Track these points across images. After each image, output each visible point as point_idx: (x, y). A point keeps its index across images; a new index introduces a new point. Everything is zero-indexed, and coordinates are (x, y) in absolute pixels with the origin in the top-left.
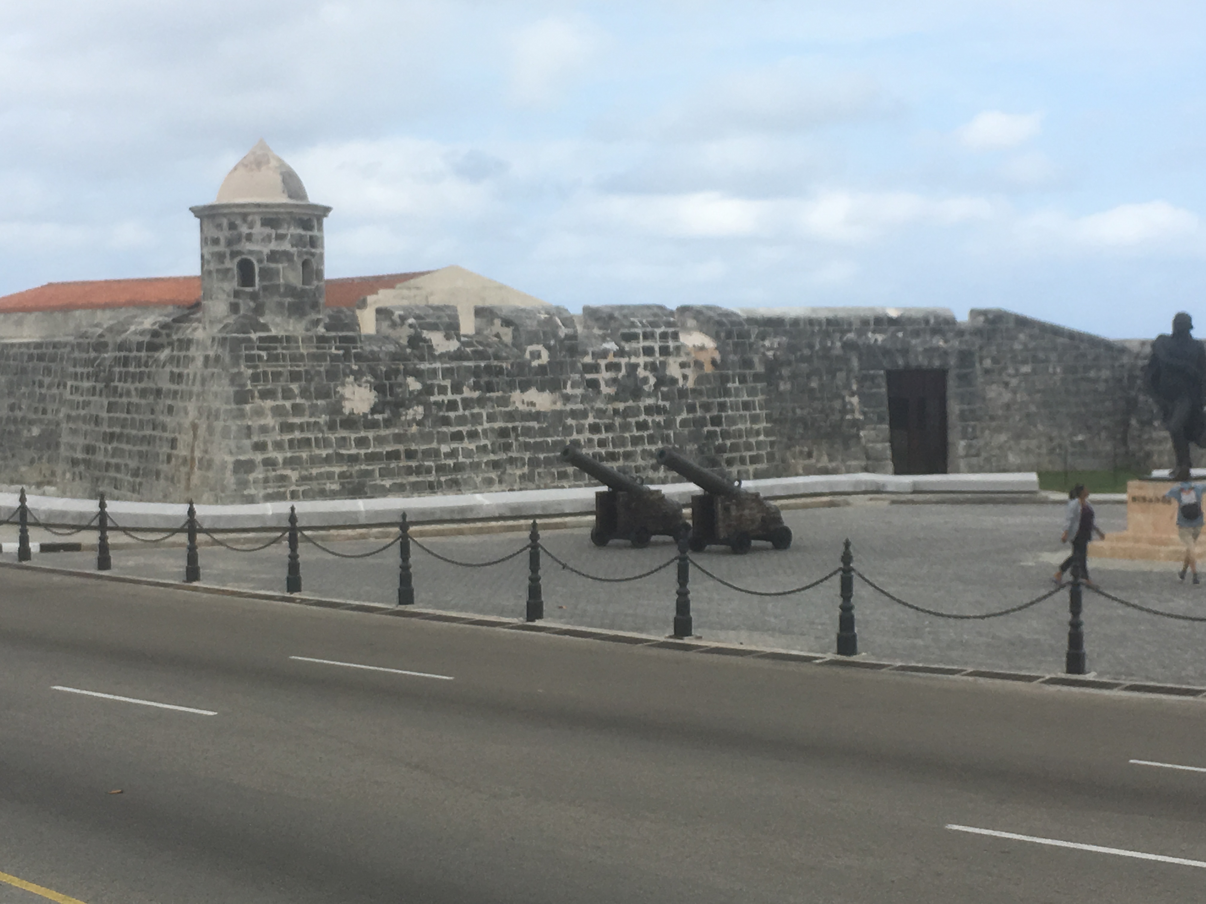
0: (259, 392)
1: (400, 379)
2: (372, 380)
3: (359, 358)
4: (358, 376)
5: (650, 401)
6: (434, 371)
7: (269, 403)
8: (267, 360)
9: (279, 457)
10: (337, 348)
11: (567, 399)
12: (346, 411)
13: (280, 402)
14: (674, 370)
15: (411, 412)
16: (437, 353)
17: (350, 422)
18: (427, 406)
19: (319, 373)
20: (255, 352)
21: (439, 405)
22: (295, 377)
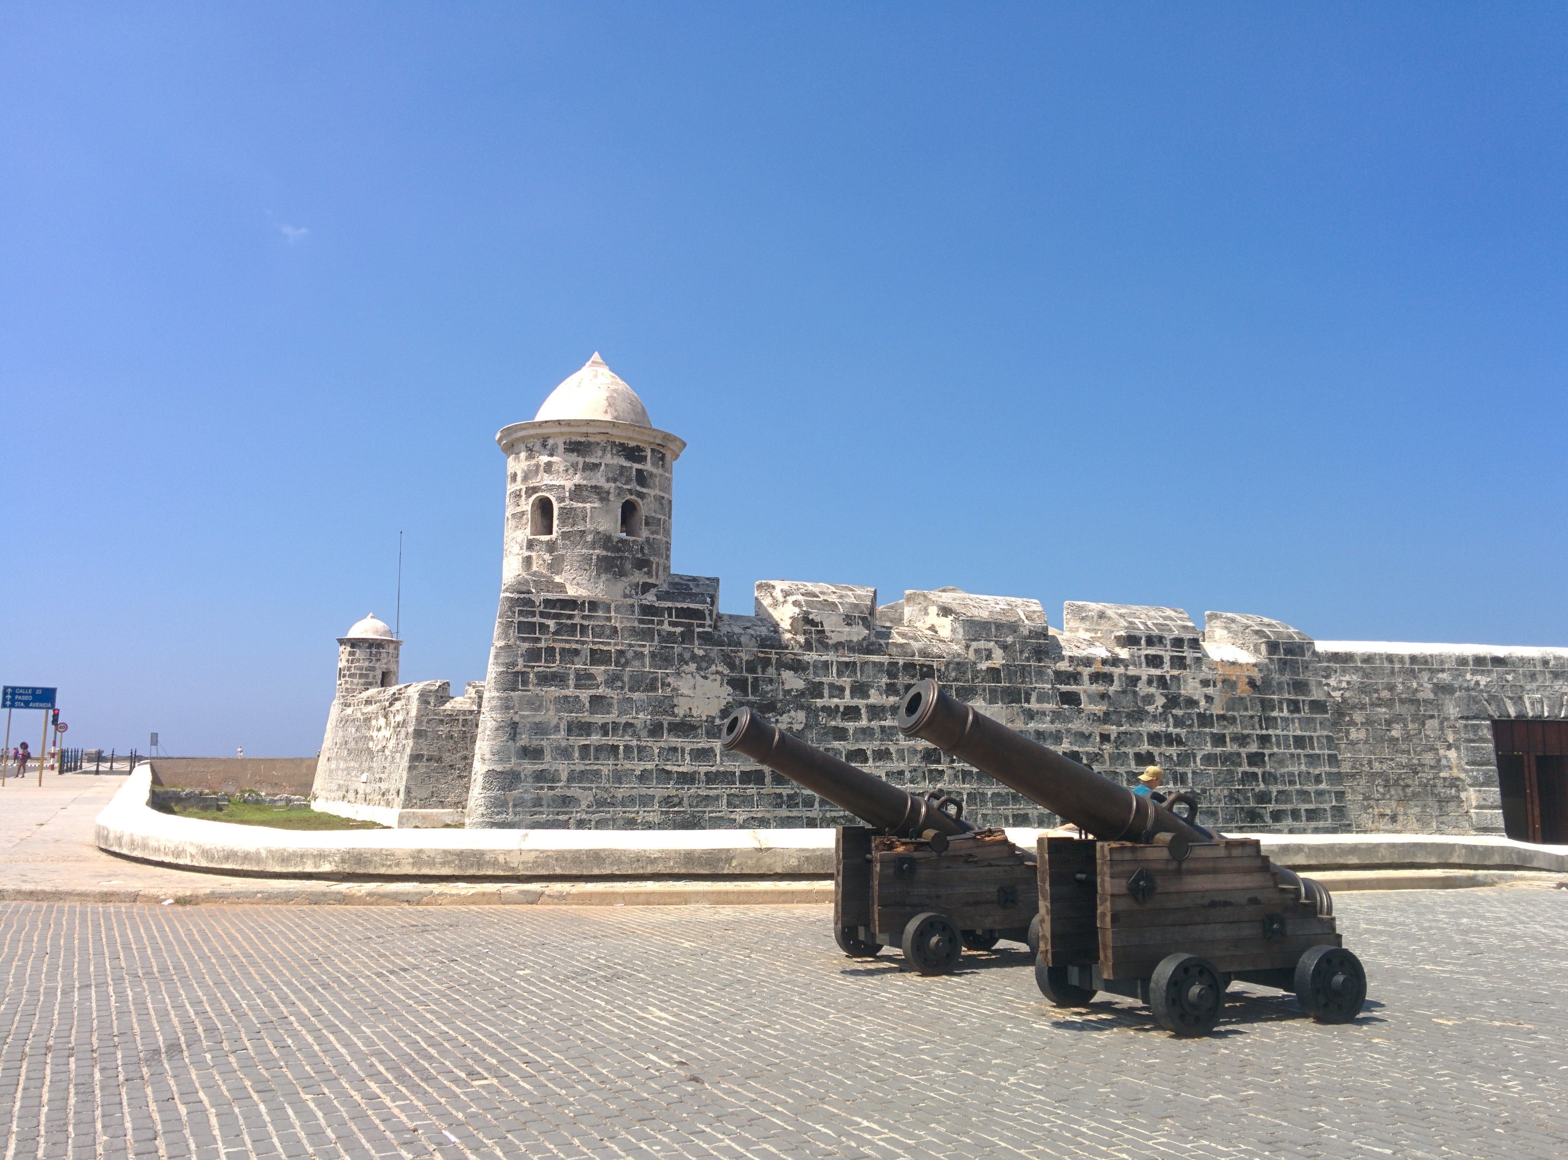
0: (537, 675)
1: (771, 672)
2: (726, 671)
3: (706, 638)
4: (702, 664)
5: (1156, 727)
6: (826, 665)
7: (553, 691)
8: (556, 633)
9: (563, 768)
10: (672, 624)
11: (1031, 715)
12: (680, 711)
13: (570, 692)
14: (1191, 688)
15: (785, 718)
16: (830, 642)
17: (684, 728)
18: (812, 712)
19: (639, 656)
20: (537, 619)
21: (831, 712)
22: (598, 657)
